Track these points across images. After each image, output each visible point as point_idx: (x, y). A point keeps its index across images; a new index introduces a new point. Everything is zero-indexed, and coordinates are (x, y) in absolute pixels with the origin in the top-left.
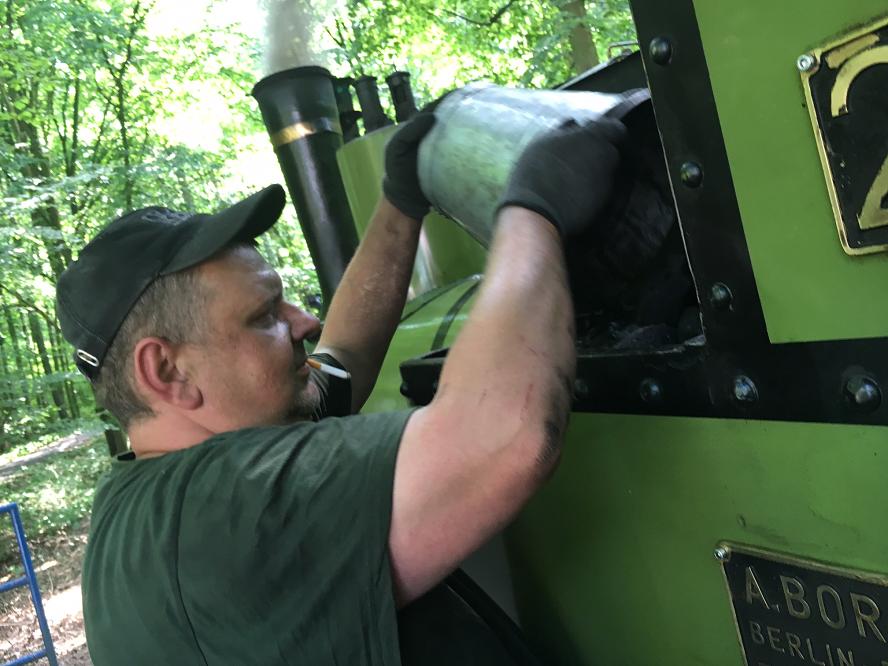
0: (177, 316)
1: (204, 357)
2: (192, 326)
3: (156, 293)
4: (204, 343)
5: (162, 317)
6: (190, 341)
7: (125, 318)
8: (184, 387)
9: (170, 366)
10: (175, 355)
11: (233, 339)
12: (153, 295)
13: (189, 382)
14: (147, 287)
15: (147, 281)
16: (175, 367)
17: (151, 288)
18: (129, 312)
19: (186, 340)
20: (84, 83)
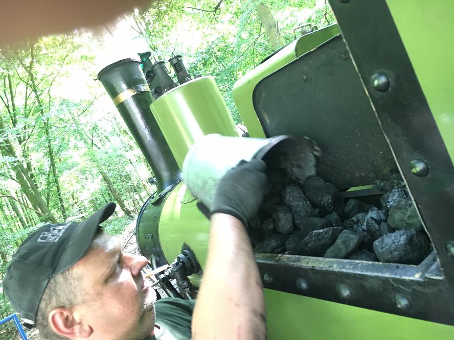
0: (66, 294)
1: (87, 309)
2: (75, 297)
3: (52, 286)
4: (84, 302)
5: (58, 296)
6: (77, 305)
7: (40, 302)
8: (81, 327)
9: (70, 318)
10: (72, 313)
11: (99, 294)
12: (51, 288)
13: (83, 323)
14: (47, 284)
15: (46, 282)
16: (73, 318)
17: (49, 285)
18: (41, 300)
19: (74, 304)
20: (13, 76)
